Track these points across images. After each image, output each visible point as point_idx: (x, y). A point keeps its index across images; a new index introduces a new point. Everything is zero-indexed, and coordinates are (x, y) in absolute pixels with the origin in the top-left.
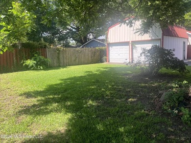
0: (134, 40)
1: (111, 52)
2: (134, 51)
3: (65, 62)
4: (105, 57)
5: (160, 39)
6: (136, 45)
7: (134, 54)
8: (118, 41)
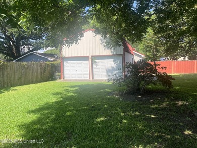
0: (94, 54)
1: (65, 67)
2: (95, 66)
3: (5, 81)
4: (57, 74)
5: (122, 54)
6: (97, 60)
7: (95, 70)
8: (76, 55)
